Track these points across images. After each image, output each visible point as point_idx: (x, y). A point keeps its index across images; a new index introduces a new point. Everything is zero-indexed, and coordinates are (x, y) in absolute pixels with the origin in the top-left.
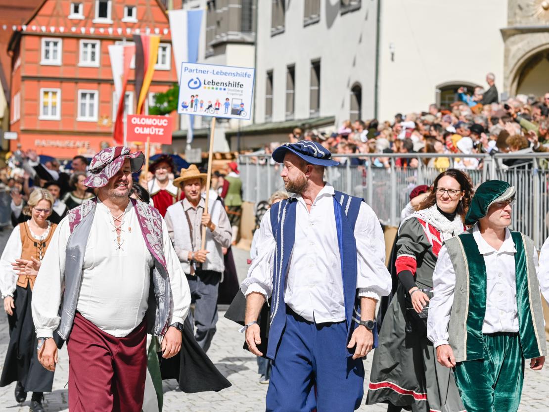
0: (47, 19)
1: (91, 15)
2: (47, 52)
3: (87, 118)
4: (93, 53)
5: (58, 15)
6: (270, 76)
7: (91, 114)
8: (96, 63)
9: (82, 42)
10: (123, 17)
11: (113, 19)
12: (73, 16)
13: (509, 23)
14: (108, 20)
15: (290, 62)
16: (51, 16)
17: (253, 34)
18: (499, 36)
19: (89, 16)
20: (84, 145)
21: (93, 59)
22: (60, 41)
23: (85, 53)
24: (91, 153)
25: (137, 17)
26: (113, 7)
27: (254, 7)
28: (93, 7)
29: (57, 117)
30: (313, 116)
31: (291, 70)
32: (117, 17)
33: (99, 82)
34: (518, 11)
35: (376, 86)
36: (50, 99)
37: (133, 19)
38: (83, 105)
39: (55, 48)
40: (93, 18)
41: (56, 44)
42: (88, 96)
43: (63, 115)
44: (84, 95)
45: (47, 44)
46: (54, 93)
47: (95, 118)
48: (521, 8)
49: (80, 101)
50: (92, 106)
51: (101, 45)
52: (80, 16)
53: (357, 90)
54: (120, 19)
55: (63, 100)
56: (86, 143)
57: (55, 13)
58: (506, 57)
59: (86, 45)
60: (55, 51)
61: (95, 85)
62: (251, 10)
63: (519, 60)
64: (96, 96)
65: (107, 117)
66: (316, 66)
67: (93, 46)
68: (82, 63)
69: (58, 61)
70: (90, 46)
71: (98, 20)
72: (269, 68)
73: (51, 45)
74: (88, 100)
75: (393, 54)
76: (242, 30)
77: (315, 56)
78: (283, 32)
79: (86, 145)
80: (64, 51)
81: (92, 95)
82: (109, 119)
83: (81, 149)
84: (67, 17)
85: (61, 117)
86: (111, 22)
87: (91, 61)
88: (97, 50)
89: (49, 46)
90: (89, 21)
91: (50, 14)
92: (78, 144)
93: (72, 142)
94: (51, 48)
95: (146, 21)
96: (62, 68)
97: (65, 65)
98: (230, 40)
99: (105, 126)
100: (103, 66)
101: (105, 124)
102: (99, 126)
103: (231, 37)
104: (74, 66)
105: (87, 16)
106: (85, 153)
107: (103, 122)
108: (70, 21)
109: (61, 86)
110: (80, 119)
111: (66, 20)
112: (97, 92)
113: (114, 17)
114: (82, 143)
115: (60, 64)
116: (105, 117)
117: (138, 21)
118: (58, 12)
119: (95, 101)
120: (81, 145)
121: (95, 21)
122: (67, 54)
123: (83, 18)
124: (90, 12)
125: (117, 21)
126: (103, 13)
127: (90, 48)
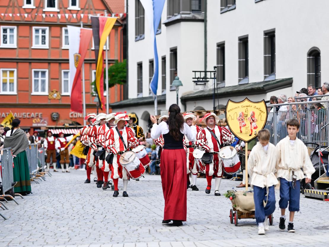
0: (5, 9)
1: (41, 6)
2: (5, 37)
3: (40, 93)
5: (14, 6)
6: (221, 47)
7: (43, 90)
9: (34, 28)
10: (68, 6)
11: (60, 8)
12: (26, 6)
14: (56, 9)
15: (242, 34)
16: (8, 7)
17: (203, 13)
19: (39, 6)
20: (37, 116)
21: (44, 42)
22: (15, 28)
23: (37, 37)
24: (43, 123)
25: (80, 6)
29: (15, 93)
30: (267, 80)
31: (244, 42)
32: (63, 8)
33: (49, 62)
36: (8, 77)
37: (76, 8)
38: (36, 81)
39: (11, 34)
40: (43, 7)
41: (12, 30)
42: (40, 74)
43: (18, 91)
44: (36, 73)
46: (12, 72)
47: (46, 93)
49: (33, 78)
50: (43, 82)
51: (50, 30)
52: (32, 6)
53: (315, 54)
54: (66, 8)
55: (18, 78)
56: (40, 114)
57: (11, 4)
59: (37, 31)
61: (46, 65)
64: (47, 74)
65: (57, 92)
66: (270, 36)
67: (44, 31)
68: (34, 46)
69: (15, 46)
70: (40, 31)
71: (47, 9)
72: (220, 40)
73: (8, 31)
74: (40, 78)
76: (193, 11)
77: (269, 28)
78: (235, 8)
79: (39, 116)
80: (19, 36)
81: (43, 73)
82: (58, 93)
83: (35, 119)
84: (21, 7)
85: (17, 92)
86: (58, 11)
87: (42, 44)
88: (47, 34)
89: (6, 32)
90: (40, 10)
91: (7, 5)
92: (33, 115)
93: (28, 113)
94: (8, 33)
95: (87, 9)
96: (17, 51)
97: (20, 48)
98: (184, 18)
99: (54, 99)
100: (52, 48)
101: (55, 97)
102: (50, 99)
103: (184, 16)
104: (28, 48)
105: (38, 6)
106: (39, 123)
107: (53, 96)
108: (23, 10)
109: (17, 66)
110: (34, 93)
111: (21, 9)
112: (47, 71)
113: (61, 7)
114: (36, 113)
115: (16, 47)
116: (55, 92)
117: (81, 9)
118: (14, 4)
119: (47, 78)
120: (36, 115)
121: (44, 10)
122: (21, 38)
123: (34, 7)
124: (40, 2)
125: (63, 9)
126: (51, 4)
127: (40, 34)
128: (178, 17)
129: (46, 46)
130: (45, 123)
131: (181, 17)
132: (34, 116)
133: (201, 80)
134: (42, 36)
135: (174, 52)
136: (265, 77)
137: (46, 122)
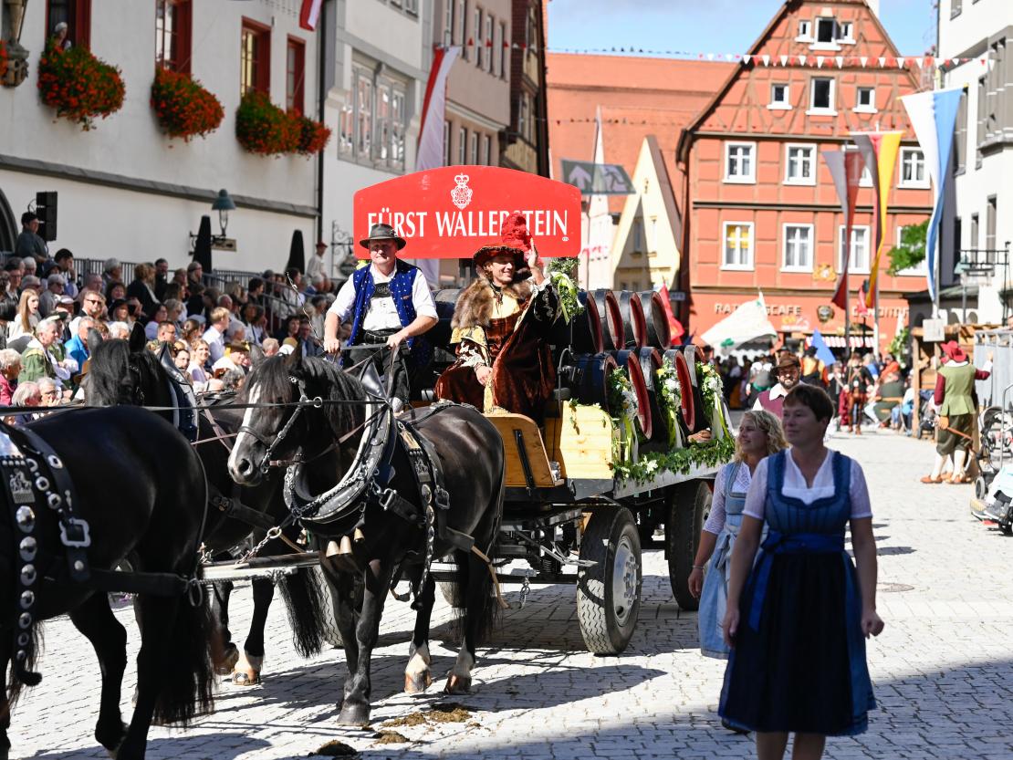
0: (735, 109)
1: (802, 104)
2: (733, 163)
3: (796, 268)
4: (806, 164)
5: (750, 104)
7: (802, 262)
9: (788, 146)
10: (853, 105)
11: (838, 109)
12: (774, 105)
14: (830, 111)
16: (739, 105)
19: (800, 104)
20: (791, 312)
21: (805, 173)
22: (753, 144)
23: (792, 163)
24: (801, 324)
25: (877, 105)
26: (838, 90)
28: (805, 90)
29: (749, 266)
32: (844, 108)
33: (815, 209)
36: (736, 238)
37: (870, 108)
38: (790, 247)
39: (746, 157)
40: (806, 108)
41: (746, 151)
42: (798, 233)
43: (755, 264)
44: (791, 231)
45: (733, 151)
46: (744, 228)
47: (809, 268)
49: (785, 240)
50: (803, 247)
51: (818, 151)
52: (785, 104)
54: (850, 109)
55: (756, 239)
56: (795, 308)
57: (745, 101)
59: (794, 152)
60: (745, 162)
61: (809, 215)
64: (811, 233)
65: (828, 266)
67: (807, 152)
68: (787, 181)
69: (750, 178)
70: (800, 153)
71: (813, 111)
73: (740, 151)
74: (797, 240)
79: (795, 312)
80: (760, 161)
81: (804, 232)
82: (831, 269)
83: (787, 317)
84: (765, 106)
85: (754, 266)
86: (835, 114)
87: (804, 176)
88: (812, 158)
89: (736, 154)
90: (800, 112)
91: (738, 103)
92: (782, 308)
93: (772, 307)
94: (739, 156)
95: (891, 111)
96: (756, 189)
97: (761, 183)
98: (1008, 141)
99: (825, 280)
100: (822, 184)
101: (825, 276)
102: (816, 280)
103: (1009, 137)
104: (776, 184)
105: (796, 105)
106: (793, 324)
107: (821, 274)
108: (769, 112)
109: (755, 217)
110: (784, 268)
111: (763, 110)
112: (811, 226)
113: (840, 106)
114: (789, 306)
115: (753, 181)
116: (824, 266)
117: (879, 110)
118: (749, 100)
119: (810, 241)
120: (788, 310)
121: (808, 113)
122: (764, 165)
123: (790, 107)
124: (801, 98)
125: (844, 111)
126: (822, 100)
127: (800, 158)
128: (999, 139)
129: (811, 181)
130: (805, 325)
131: (1005, 138)
132: (784, 311)
133: (979, 267)
134: (804, 162)
135: (993, 201)
137: (806, 322)
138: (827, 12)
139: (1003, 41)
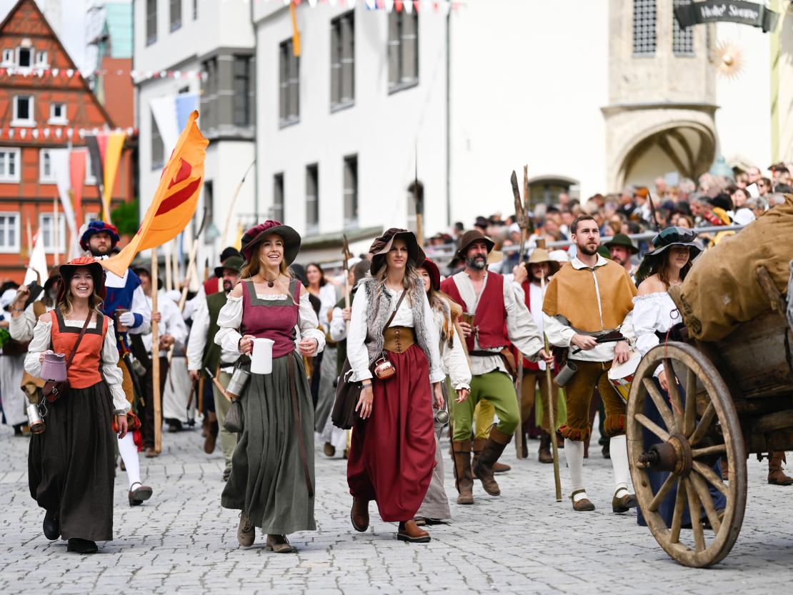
1: (8, 116)
3: (6, 249)
4: (12, 166)
6: (279, 180)
7: (12, 243)
8: (16, 178)
10: (48, 117)
11: (36, 119)
13: (612, 99)
14: (30, 122)
15: (311, 161)
17: (252, 128)
18: (600, 115)
19: (5, 118)
21: (12, 171)
25: (68, 117)
26: (36, 106)
27: (251, 94)
28: (9, 106)
30: (348, 227)
31: (313, 171)
32: (42, 121)
33: (20, 202)
34: (623, 83)
35: (448, 183)
37: (62, 120)
38: (1, 232)
40: (11, 119)
42: (7, 221)
47: (16, 249)
48: (626, 79)
50: (12, 233)
51: (23, 154)
53: (417, 190)
54: (46, 121)
58: (609, 143)
61: (16, 206)
62: (247, 97)
63: (626, 146)
64: (17, 221)
66: (352, 163)
67: (12, 156)
70: (7, 156)
71: (17, 122)
72: (277, 170)
74: (7, 227)
75: (468, 141)
76: (238, 124)
77: (349, 151)
78: (298, 122)
81: (12, 220)
86: (34, 124)
87: (10, 175)
88: (17, 161)
90: (6, 123)
95: (78, 122)
98: (224, 136)
100: (25, 182)
102: (22, 259)
105: (2, 117)
107: (26, 254)
112: (18, 215)
113: (38, 118)
117: (69, 122)
119: (17, 227)
121: (12, 124)
124: (6, 111)
126: (23, 113)
127: (7, 159)
128: (215, 136)
131: (221, 134)
134: (10, 164)
136: (345, 225)
138: (26, 43)
139: (214, 59)
